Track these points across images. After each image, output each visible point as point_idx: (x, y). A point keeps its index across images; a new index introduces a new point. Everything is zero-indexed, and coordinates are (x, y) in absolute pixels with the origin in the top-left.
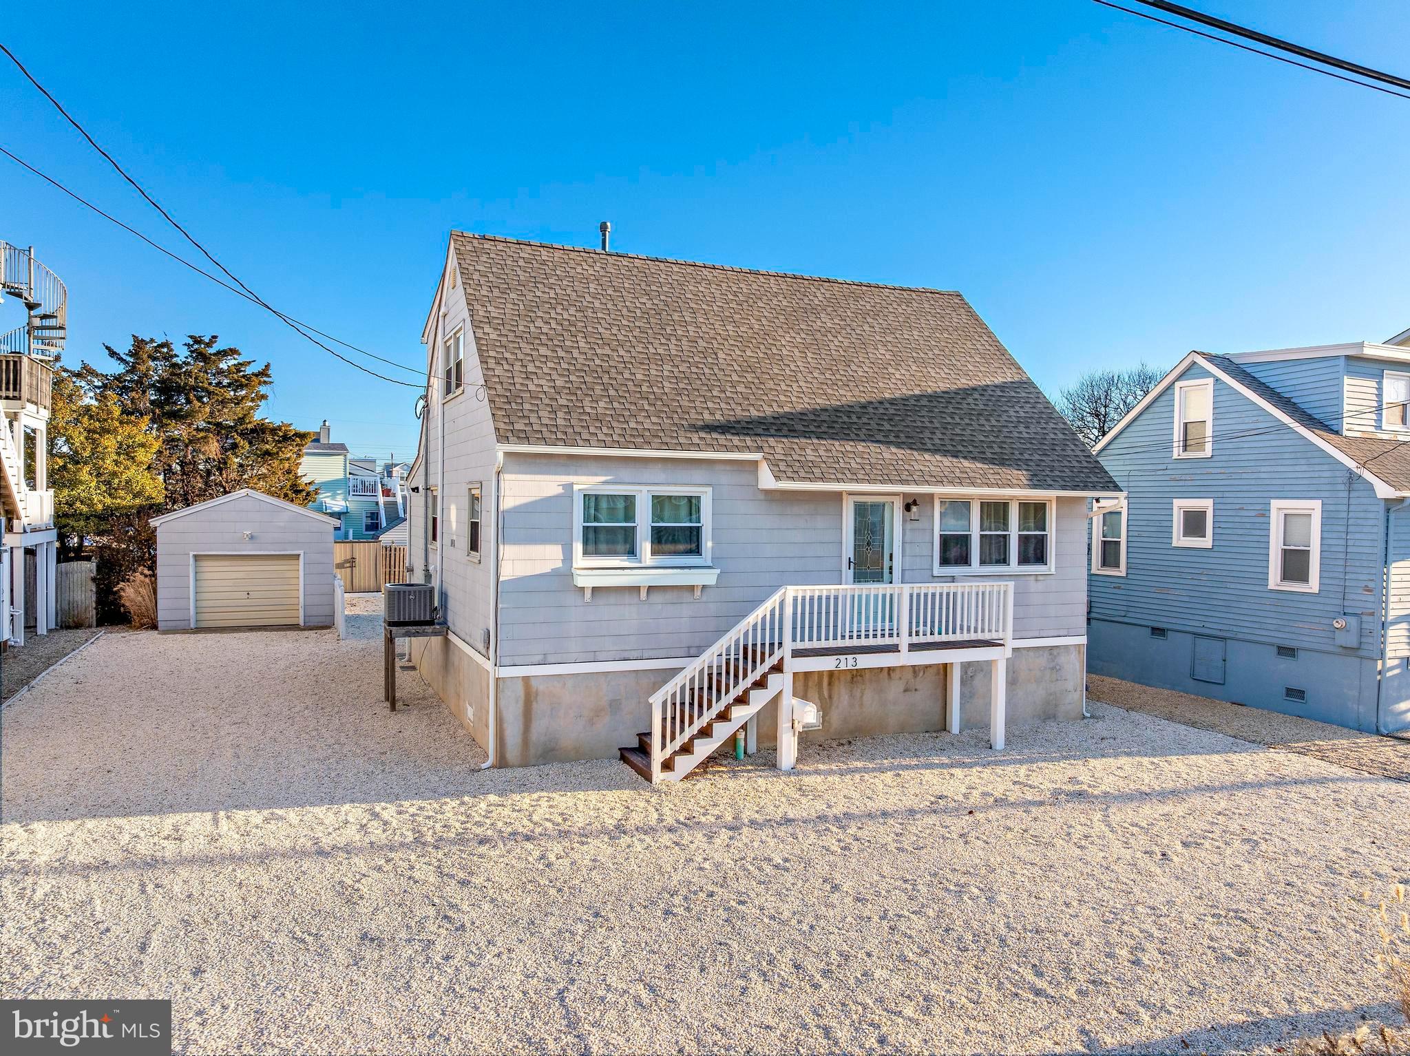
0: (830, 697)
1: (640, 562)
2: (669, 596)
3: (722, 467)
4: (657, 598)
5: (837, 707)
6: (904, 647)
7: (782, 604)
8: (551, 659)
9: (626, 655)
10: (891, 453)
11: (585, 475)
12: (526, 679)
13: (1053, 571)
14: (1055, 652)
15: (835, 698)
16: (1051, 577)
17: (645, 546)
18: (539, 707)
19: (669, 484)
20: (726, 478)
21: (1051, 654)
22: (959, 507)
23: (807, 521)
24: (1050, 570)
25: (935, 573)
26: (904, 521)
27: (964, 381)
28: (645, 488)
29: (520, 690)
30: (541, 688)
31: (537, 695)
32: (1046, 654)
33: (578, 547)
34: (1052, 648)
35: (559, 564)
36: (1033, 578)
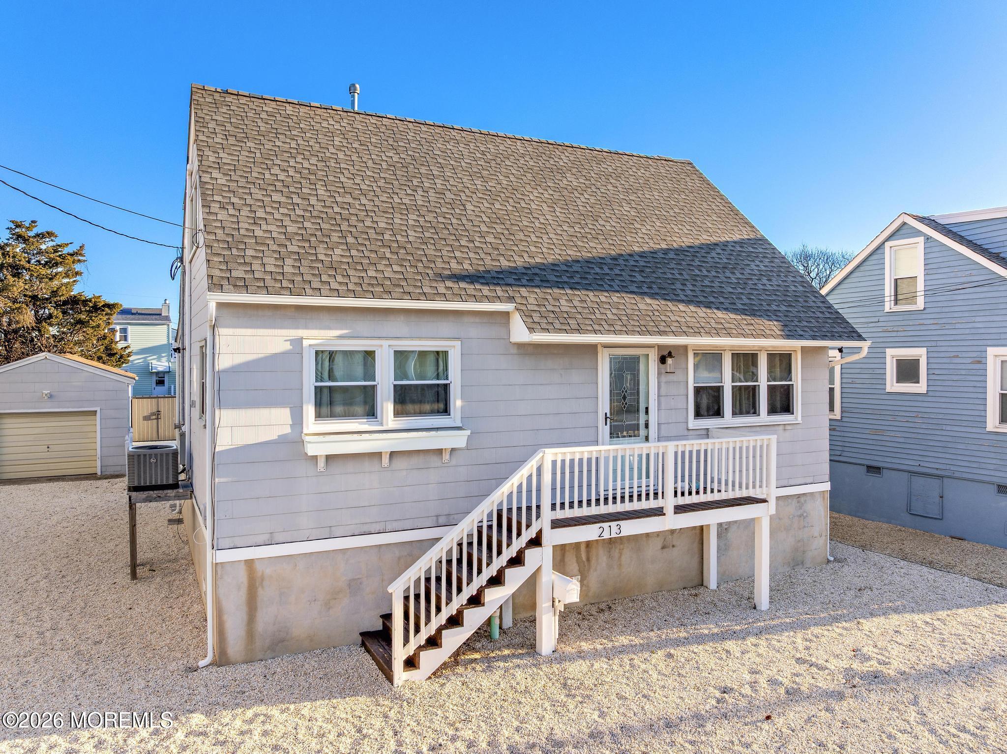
0: (588, 560)
1: (382, 424)
2: (415, 461)
3: (472, 319)
4: (400, 463)
5: (596, 570)
6: (669, 510)
7: (539, 470)
8: (279, 537)
9: (366, 529)
10: (647, 304)
11: (316, 328)
12: (250, 563)
13: (800, 420)
14: (802, 499)
15: (593, 562)
16: (798, 426)
17: (387, 406)
18: (265, 594)
19: (412, 338)
20: (474, 331)
21: (798, 502)
22: (711, 358)
23: (561, 374)
24: (796, 419)
25: (691, 426)
26: (659, 374)
27: (705, 237)
28: (385, 343)
29: (242, 576)
30: (268, 571)
31: (262, 580)
32: (795, 501)
33: (310, 410)
34: (799, 496)
35: (287, 430)
36: (781, 428)
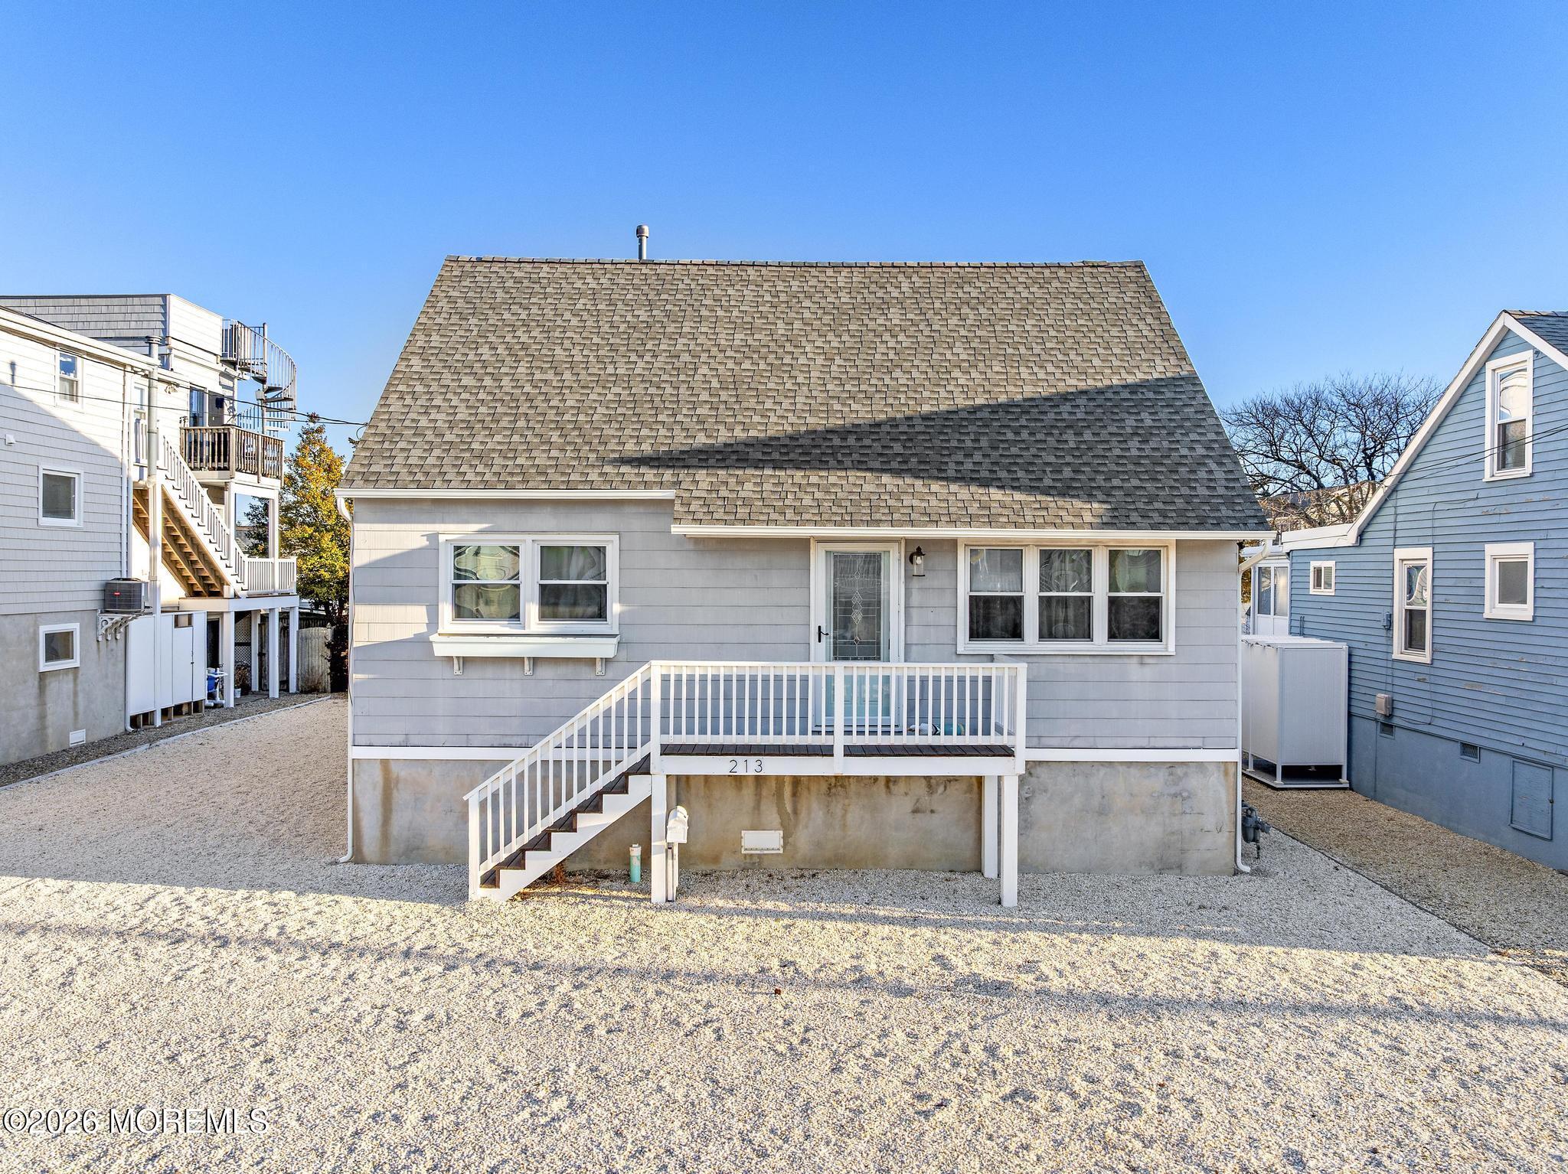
1: (524, 628)
2: (563, 670)
3: (633, 509)
4: (545, 672)
6: (839, 751)
7: (647, 684)
8: (414, 740)
9: (507, 740)
11: (453, 522)
12: (385, 763)
13: (1172, 650)
14: (1179, 771)
15: (803, 815)
16: (1171, 660)
17: (531, 609)
18: (401, 796)
19: (559, 532)
20: (638, 523)
21: (1171, 774)
23: (756, 576)
24: (1166, 649)
25: (960, 650)
26: (909, 577)
28: (529, 538)
29: (378, 776)
30: (403, 774)
31: (397, 782)
32: (1163, 774)
33: (446, 610)
34: (1172, 765)
35: (423, 629)
36: (1135, 660)
